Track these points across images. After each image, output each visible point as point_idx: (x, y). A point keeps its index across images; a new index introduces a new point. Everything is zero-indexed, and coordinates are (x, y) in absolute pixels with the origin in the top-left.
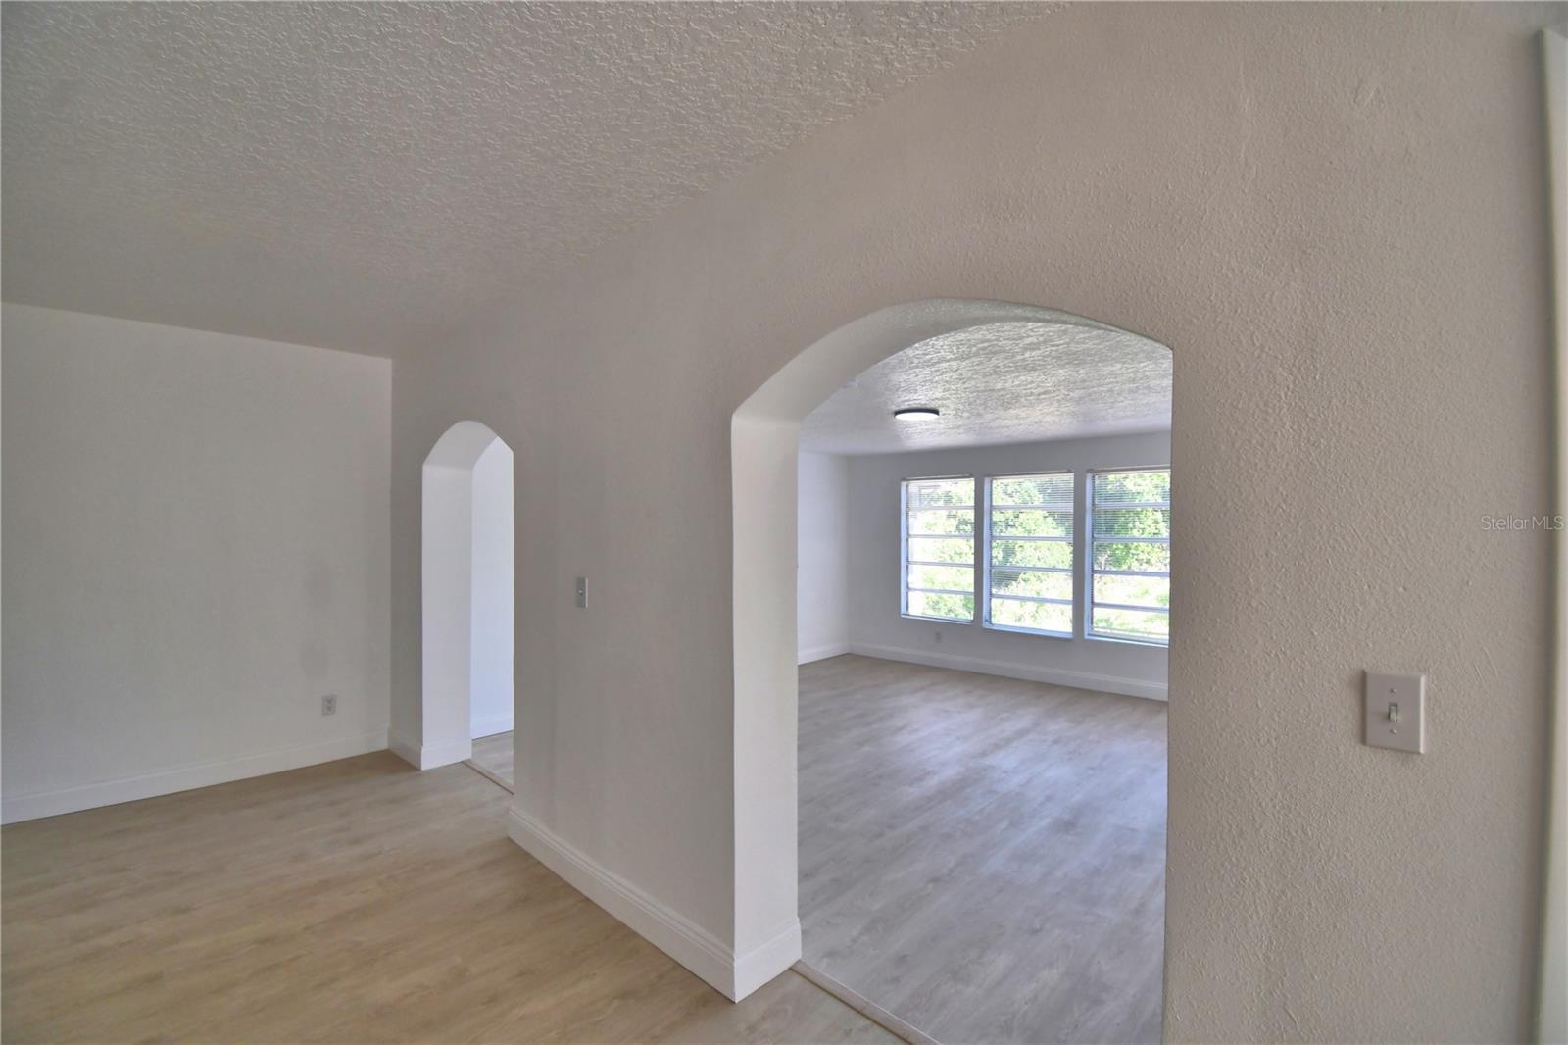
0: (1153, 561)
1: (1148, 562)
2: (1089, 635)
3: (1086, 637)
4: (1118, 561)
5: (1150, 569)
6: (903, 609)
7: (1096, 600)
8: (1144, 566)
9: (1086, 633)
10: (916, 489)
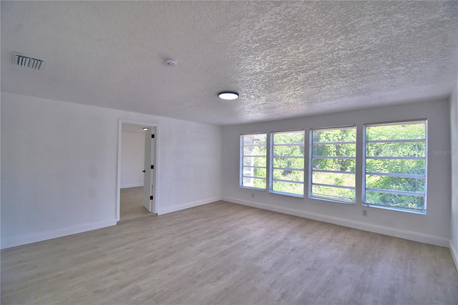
0: (333, 167)
1: (332, 168)
2: (310, 196)
3: (309, 197)
4: (322, 167)
5: (333, 170)
6: (241, 184)
7: (313, 182)
8: (330, 169)
9: (309, 195)
10: (246, 138)
